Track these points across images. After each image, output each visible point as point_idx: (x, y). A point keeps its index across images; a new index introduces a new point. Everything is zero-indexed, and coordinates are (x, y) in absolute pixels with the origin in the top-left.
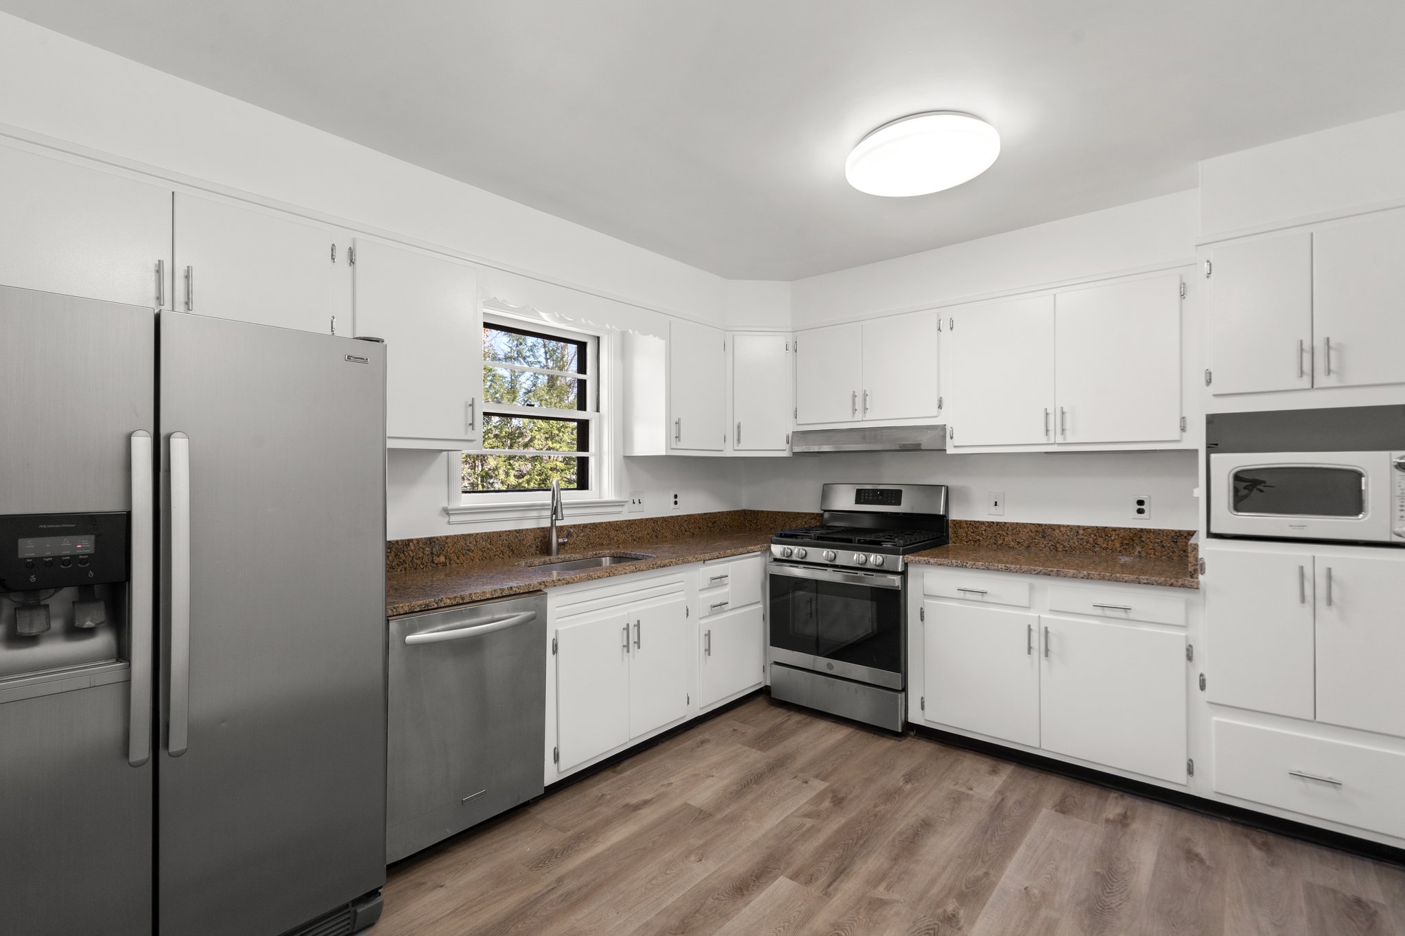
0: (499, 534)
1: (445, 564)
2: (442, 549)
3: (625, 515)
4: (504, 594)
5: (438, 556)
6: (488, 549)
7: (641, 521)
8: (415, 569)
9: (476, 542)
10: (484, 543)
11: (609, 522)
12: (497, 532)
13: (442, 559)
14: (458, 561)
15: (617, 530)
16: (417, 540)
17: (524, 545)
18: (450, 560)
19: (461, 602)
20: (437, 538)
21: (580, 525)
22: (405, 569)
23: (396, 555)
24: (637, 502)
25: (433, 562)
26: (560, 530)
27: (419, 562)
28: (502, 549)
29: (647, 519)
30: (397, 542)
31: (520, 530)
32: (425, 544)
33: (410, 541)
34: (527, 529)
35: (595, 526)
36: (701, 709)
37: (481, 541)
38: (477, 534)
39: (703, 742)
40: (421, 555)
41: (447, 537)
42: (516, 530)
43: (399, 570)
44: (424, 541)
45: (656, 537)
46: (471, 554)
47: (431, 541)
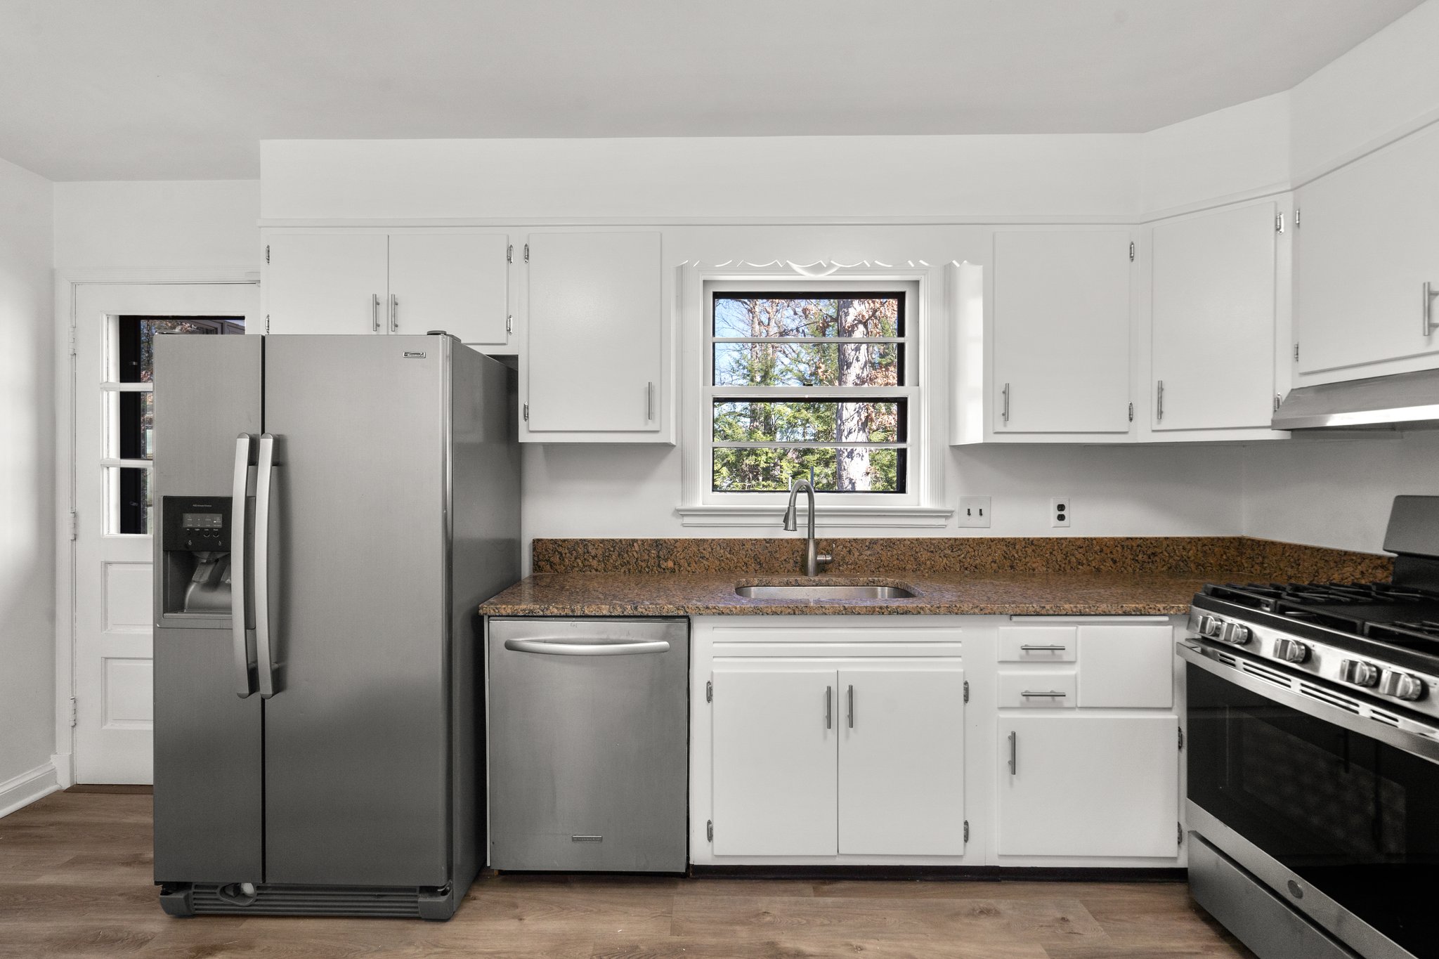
0: (742, 542)
1: (673, 571)
2: (670, 552)
3: (953, 530)
4: (625, 613)
5: (666, 560)
6: (727, 559)
7: (980, 541)
8: (640, 572)
9: (712, 549)
10: (722, 551)
11: (917, 540)
12: (739, 540)
13: (670, 564)
14: (689, 569)
15: (932, 552)
16: (642, 540)
17: (777, 559)
18: (680, 566)
20: (665, 541)
21: (866, 539)
22: (629, 570)
23: (619, 555)
24: (975, 512)
25: (659, 566)
26: (820, 545)
27: (644, 564)
28: (746, 560)
29: (992, 540)
30: (621, 540)
31: (771, 540)
32: (651, 545)
33: (634, 541)
34: (782, 540)
35: (890, 543)
36: (1001, 856)
37: (718, 548)
38: (713, 540)
39: (985, 912)
40: (646, 557)
41: (676, 541)
42: (765, 540)
43: (622, 571)
44: (649, 542)
45: (1012, 567)
46: (705, 562)
47: (657, 543)
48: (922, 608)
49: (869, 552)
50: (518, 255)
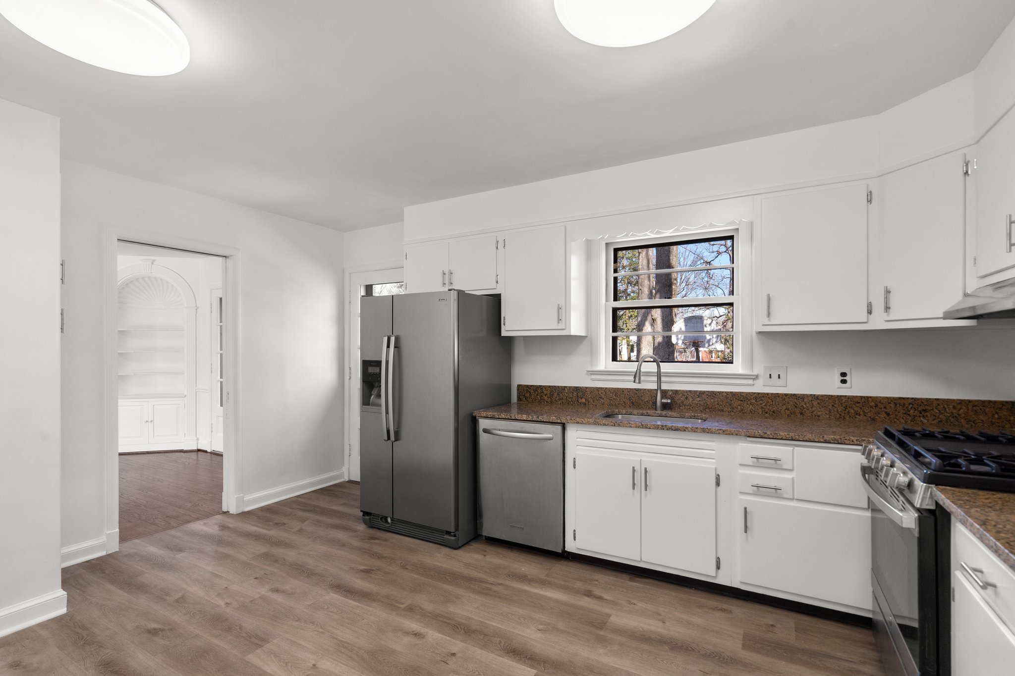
0: (623, 390)
1: (585, 404)
2: (584, 394)
3: (759, 387)
4: (533, 419)
5: (581, 398)
6: (614, 399)
7: (777, 396)
8: (568, 404)
9: (606, 393)
10: (611, 395)
12: (621, 389)
13: (584, 400)
14: (594, 404)
16: (569, 387)
17: (642, 400)
18: (589, 402)
19: (510, 418)
20: (581, 388)
21: (697, 391)
22: (563, 402)
23: (558, 394)
24: (775, 376)
25: (578, 401)
27: (570, 400)
28: (624, 400)
30: (559, 386)
31: (638, 389)
32: (574, 390)
33: (565, 387)
34: (645, 389)
37: (609, 393)
38: (607, 388)
40: (571, 396)
41: (587, 388)
42: (635, 389)
43: (559, 403)
44: (573, 388)
46: (602, 400)
47: (577, 389)
48: (686, 428)
49: (699, 399)
50: (500, 246)
